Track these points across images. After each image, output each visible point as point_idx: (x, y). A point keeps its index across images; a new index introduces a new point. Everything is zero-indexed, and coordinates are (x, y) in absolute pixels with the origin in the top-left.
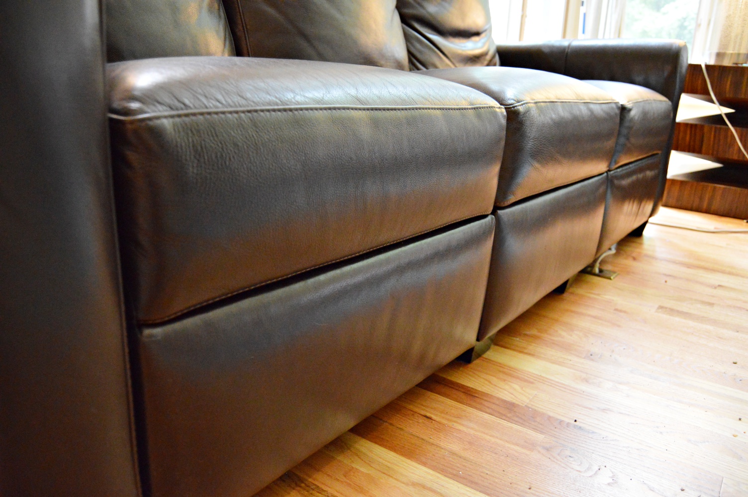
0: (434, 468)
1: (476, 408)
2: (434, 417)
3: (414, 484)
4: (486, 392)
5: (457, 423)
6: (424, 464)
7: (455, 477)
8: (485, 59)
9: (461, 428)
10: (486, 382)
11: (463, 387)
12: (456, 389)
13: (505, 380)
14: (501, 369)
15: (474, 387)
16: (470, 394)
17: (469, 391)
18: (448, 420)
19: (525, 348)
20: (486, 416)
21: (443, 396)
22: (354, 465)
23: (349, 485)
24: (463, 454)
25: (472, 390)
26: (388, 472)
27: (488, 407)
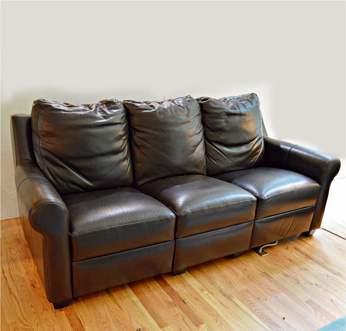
0: (139, 299)
1: (163, 289)
2: (150, 288)
3: (132, 301)
4: (170, 285)
5: (155, 291)
6: (138, 298)
7: (142, 302)
9: (154, 292)
12: (163, 282)
14: (182, 280)
15: (169, 283)
16: (165, 285)
17: (166, 283)
18: (153, 289)
20: (164, 291)
21: (158, 283)
22: (123, 293)
23: (119, 297)
24: (149, 298)
26: (129, 297)
27: (166, 289)
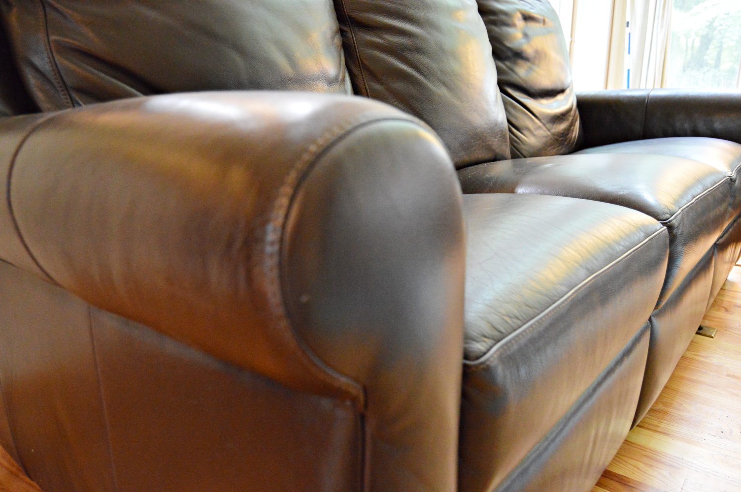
4: (639, 481)
8: (570, 116)
10: (635, 469)
11: (616, 475)
12: (610, 478)
13: (651, 466)
14: (644, 453)
15: (625, 475)
16: (624, 484)
17: (622, 479)
19: (658, 426)
21: (602, 488)
25: (625, 479)
